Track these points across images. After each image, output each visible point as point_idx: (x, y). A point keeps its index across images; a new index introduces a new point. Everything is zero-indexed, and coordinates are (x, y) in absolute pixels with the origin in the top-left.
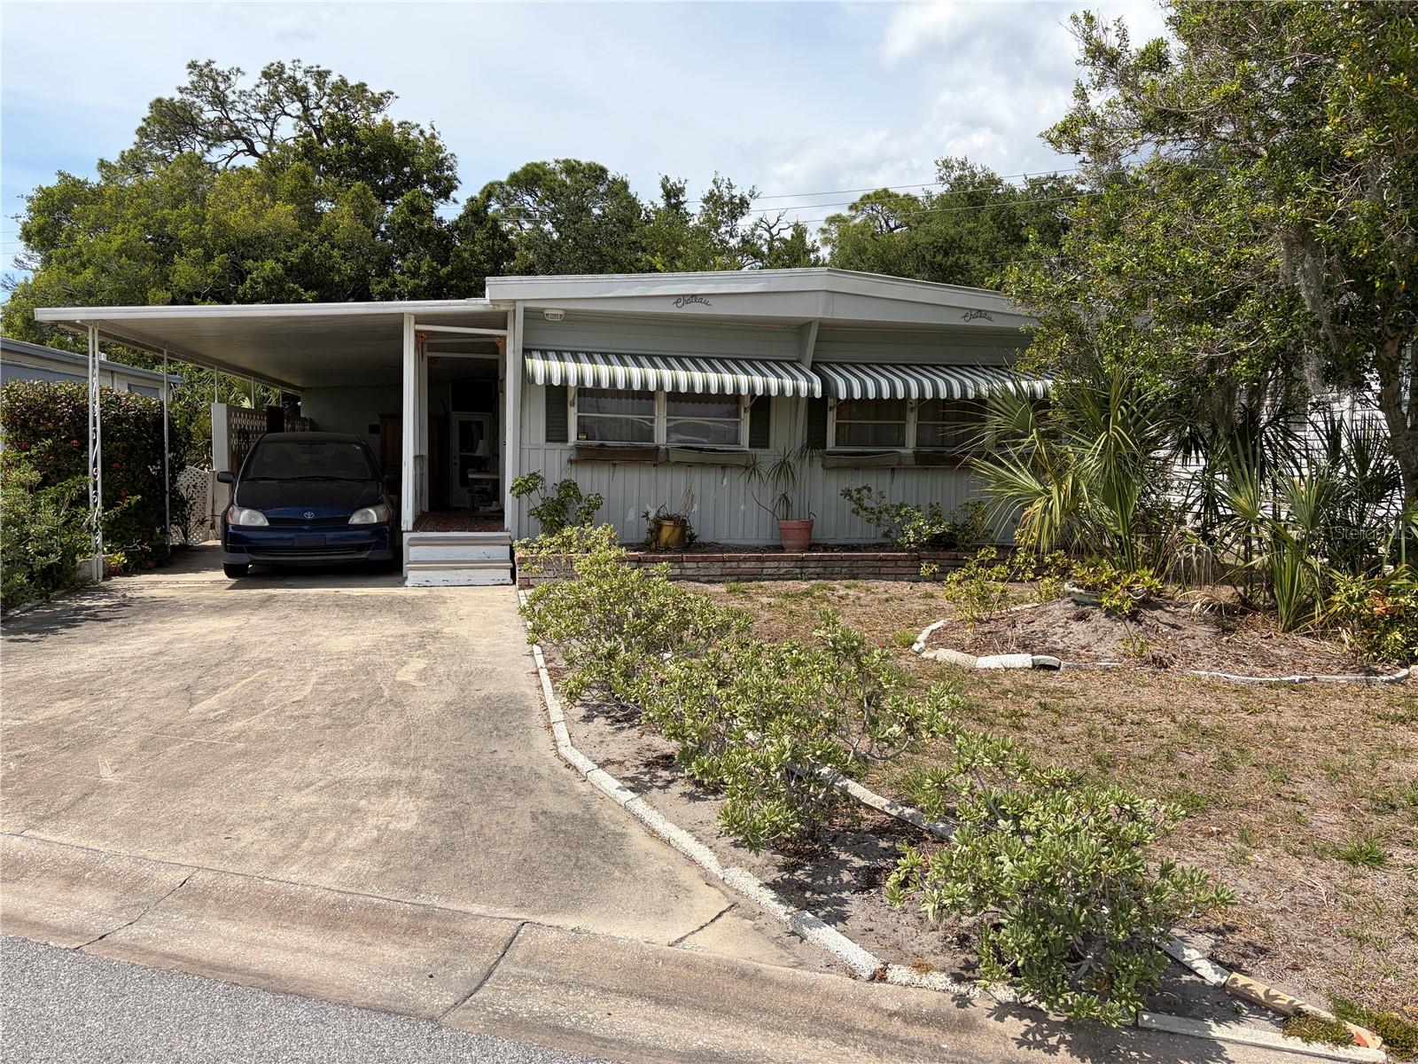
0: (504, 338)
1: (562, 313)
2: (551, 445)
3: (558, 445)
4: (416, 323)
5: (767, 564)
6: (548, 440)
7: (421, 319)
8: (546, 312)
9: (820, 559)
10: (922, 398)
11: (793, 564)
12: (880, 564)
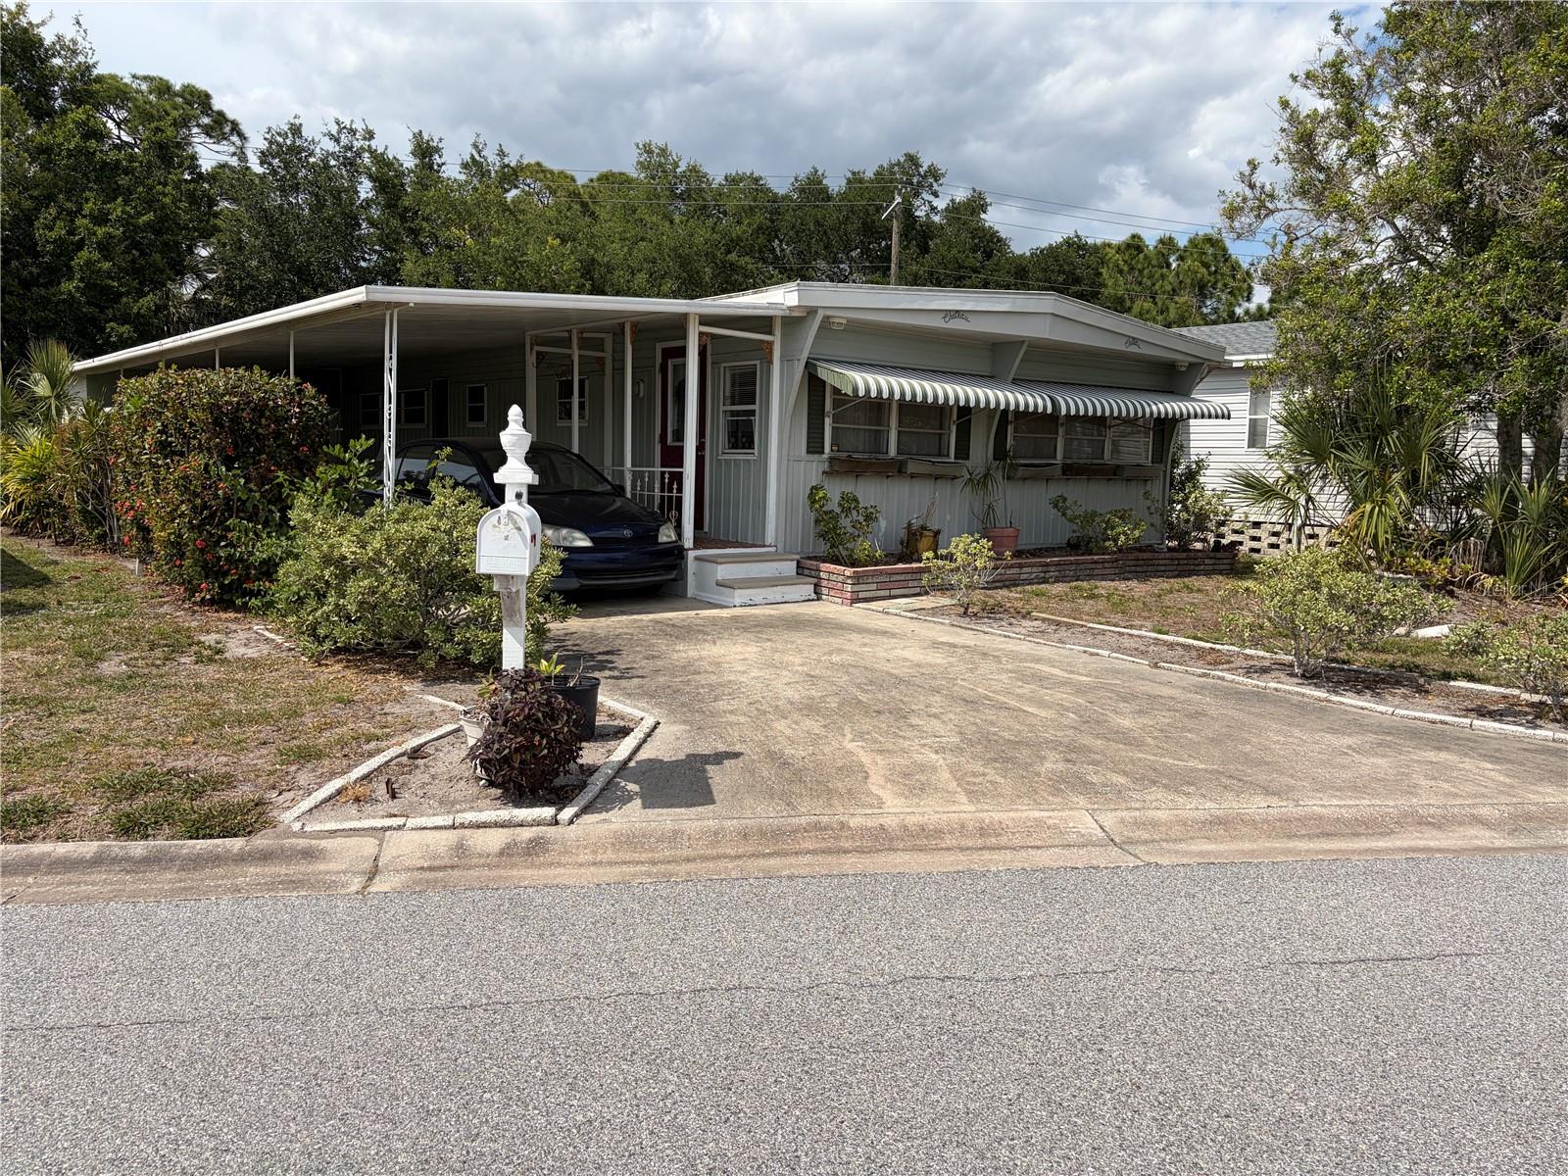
0: (771, 344)
1: (844, 322)
2: (811, 457)
3: (816, 456)
4: (700, 324)
5: (1025, 570)
6: (808, 452)
7: (705, 320)
8: (832, 320)
9: (1058, 564)
10: (1068, 415)
11: (1040, 569)
12: (1094, 566)
